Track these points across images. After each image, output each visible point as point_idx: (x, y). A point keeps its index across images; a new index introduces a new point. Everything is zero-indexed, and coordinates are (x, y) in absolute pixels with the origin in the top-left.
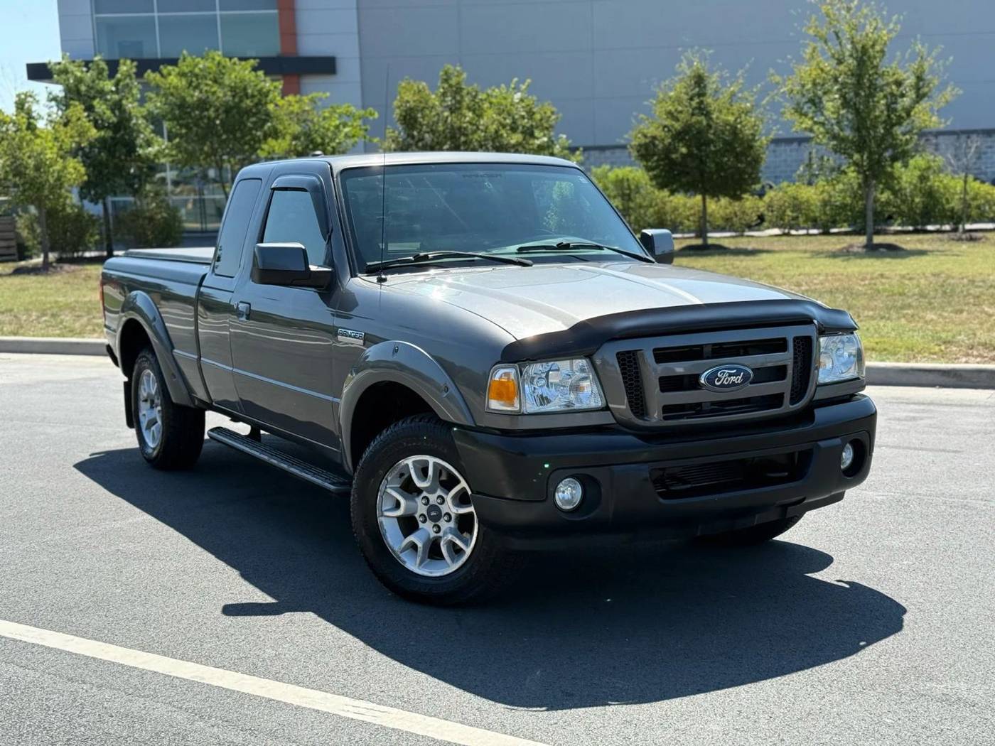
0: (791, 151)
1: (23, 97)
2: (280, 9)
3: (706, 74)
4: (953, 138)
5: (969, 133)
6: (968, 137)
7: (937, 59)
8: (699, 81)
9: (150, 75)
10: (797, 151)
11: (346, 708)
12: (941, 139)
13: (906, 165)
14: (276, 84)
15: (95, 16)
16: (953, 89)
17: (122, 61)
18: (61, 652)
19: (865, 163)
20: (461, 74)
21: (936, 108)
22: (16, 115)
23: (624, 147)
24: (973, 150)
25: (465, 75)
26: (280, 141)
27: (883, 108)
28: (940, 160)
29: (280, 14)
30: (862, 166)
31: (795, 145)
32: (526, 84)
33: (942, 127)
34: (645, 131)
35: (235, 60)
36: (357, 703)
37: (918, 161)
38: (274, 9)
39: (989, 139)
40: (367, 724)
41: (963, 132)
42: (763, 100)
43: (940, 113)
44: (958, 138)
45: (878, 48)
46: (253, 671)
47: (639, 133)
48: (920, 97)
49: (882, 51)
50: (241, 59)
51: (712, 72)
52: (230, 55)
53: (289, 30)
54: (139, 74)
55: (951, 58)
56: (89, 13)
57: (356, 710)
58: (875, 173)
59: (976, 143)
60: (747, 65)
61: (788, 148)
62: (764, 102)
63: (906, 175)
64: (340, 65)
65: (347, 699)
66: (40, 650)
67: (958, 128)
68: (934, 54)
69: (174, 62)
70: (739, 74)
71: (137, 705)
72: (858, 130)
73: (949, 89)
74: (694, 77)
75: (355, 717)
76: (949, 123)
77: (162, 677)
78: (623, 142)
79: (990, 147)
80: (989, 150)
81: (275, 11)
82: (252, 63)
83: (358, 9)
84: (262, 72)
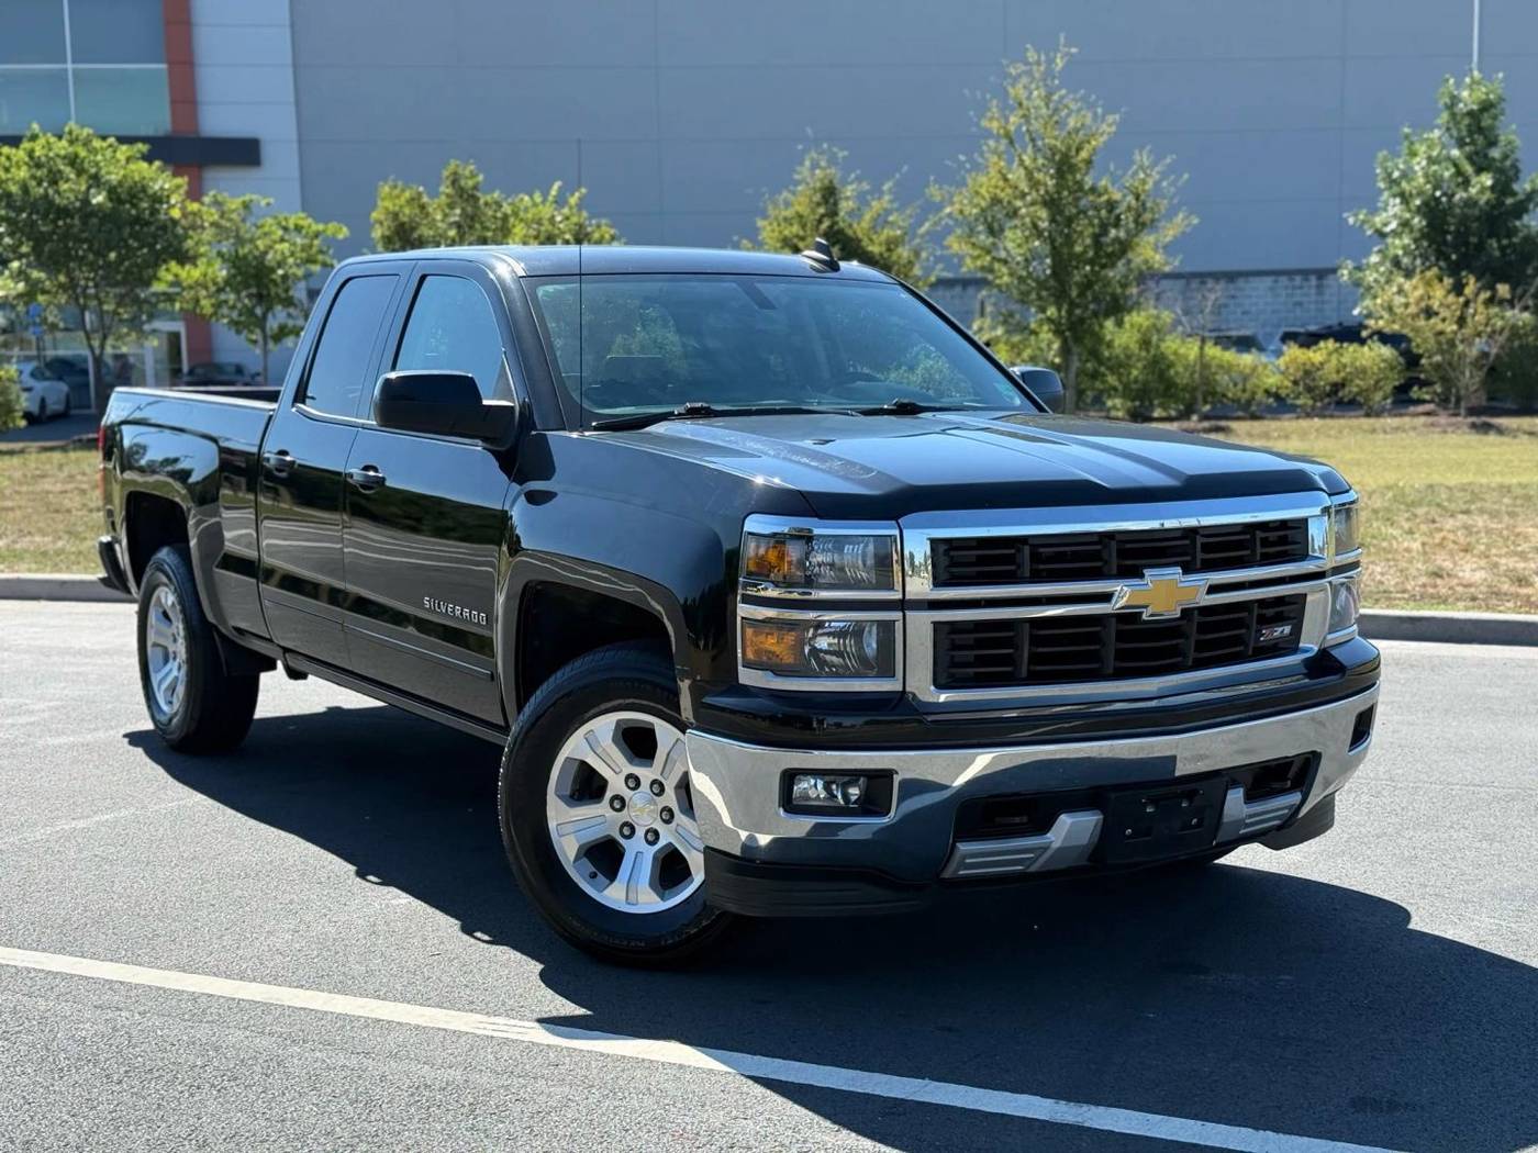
0: (952, 297)
2: (171, 63)
3: (838, 186)
4: (1181, 283)
5: (1202, 277)
6: (1203, 283)
7: (1164, 175)
8: (830, 194)
10: (961, 297)
11: (481, 1026)
12: (1165, 284)
13: (1120, 324)
14: (179, 181)
16: (1186, 218)
18: (72, 976)
19: (1063, 321)
20: (477, 175)
21: (1161, 243)
24: (1210, 303)
25: (481, 178)
26: (187, 267)
27: (1088, 241)
28: (1167, 317)
29: (171, 72)
30: (1060, 324)
31: (958, 290)
32: (577, 194)
33: (1167, 269)
35: (112, 140)
36: (493, 1019)
37: (1137, 319)
38: (161, 62)
39: (1231, 286)
40: (513, 1041)
41: (1194, 275)
42: (921, 225)
43: (1168, 249)
44: (1188, 284)
45: (1084, 154)
46: (342, 989)
48: (1141, 225)
49: (1089, 162)
50: (122, 140)
51: (845, 183)
52: (104, 133)
53: (184, 95)
55: (1186, 176)
57: (495, 1027)
58: (1077, 334)
59: (1216, 293)
60: (898, 176)
61: (948, 294)
62: (922, 230)
63: (1121, 336)
64: (267, 152)
65: (478, 1016)
66: (42, 975)
67: (1188, 269)
68: (1162, 169)
70: (886, 187)
71: (202, 1032)
73: (1181, 216)
74: (821, 189)
75: (495, 1034)
76: (1177, 263)
77: (222, 1000)
79: (1233, 297)
80: (1232, 301)
81: (164, 66)
82: (143, 147)
83: (295, 66)
84: (157, 163)
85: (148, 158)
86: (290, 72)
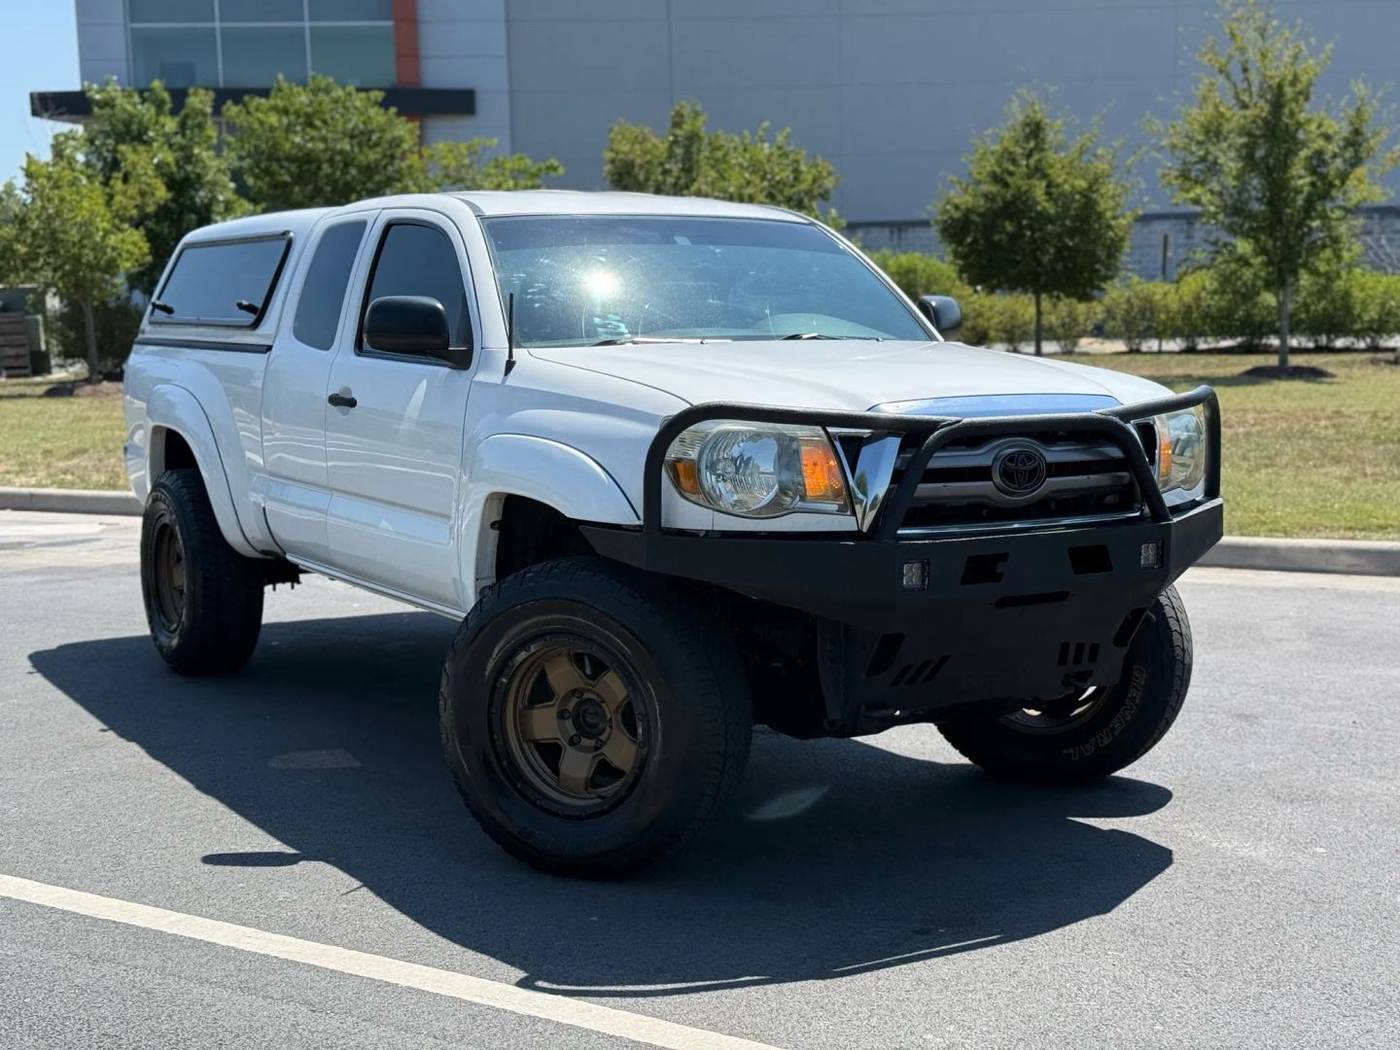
1: (62, 139)
2: (397, 21)
3: (1047, 121)
8: (1036, 130)
9: (231, 110)
14: (411, 127)
15: (130, 25)
17: (191, 91)
21: (1378, 175)
22: (54, 165)
23: (925, 224)
29: (397, 27)
30: (1274, 255)
32: (784, 133)
34: (957, 201)
35: (351, 90)
38: (389, 20)
45: (1299, 87)
47: (948, 203)
48: (1358, 157)
49: (1307, 92)
50: (359, 89)
51: (1055, 117)
53: (408, 50)
54: (217, 110)
56: (121, 21)
60: (1105, 110)
62: (1130, 162)
64: (481, 102)
68: (1380, 94)
69: (265, 93)
70: (1092, 121)
72: (1270, 203)
73: (1395, 146)
74: (1029, 124)
78: (924, 216)
81: (389, 23)
82: (378, 95)
83: (508, 21)
84: (393, 110)
85: (384, 105)
86: (502, 26)
